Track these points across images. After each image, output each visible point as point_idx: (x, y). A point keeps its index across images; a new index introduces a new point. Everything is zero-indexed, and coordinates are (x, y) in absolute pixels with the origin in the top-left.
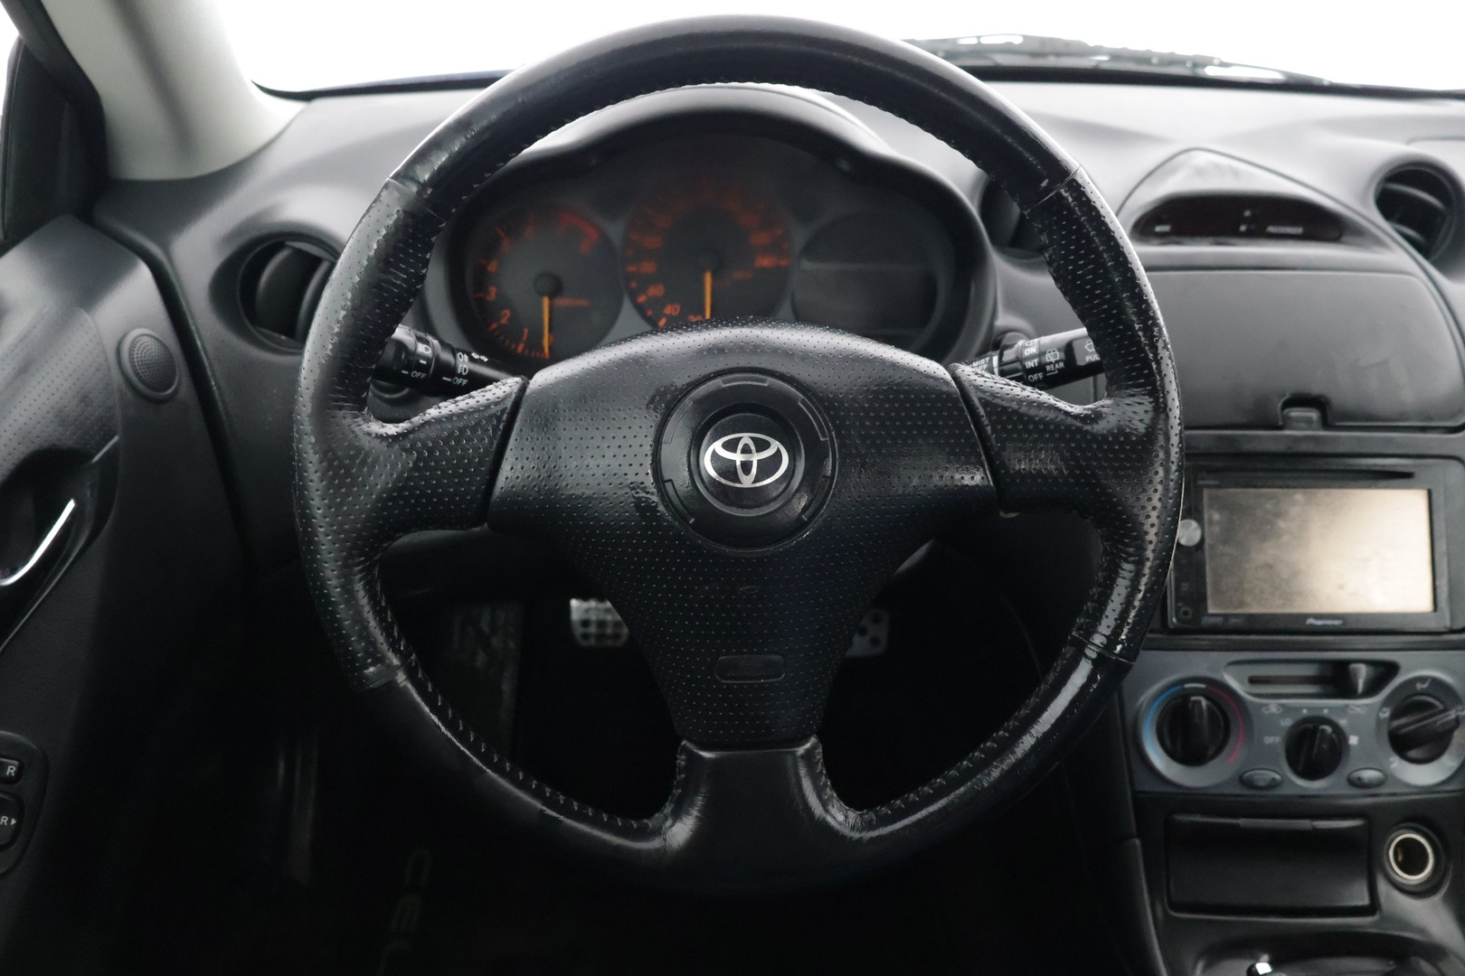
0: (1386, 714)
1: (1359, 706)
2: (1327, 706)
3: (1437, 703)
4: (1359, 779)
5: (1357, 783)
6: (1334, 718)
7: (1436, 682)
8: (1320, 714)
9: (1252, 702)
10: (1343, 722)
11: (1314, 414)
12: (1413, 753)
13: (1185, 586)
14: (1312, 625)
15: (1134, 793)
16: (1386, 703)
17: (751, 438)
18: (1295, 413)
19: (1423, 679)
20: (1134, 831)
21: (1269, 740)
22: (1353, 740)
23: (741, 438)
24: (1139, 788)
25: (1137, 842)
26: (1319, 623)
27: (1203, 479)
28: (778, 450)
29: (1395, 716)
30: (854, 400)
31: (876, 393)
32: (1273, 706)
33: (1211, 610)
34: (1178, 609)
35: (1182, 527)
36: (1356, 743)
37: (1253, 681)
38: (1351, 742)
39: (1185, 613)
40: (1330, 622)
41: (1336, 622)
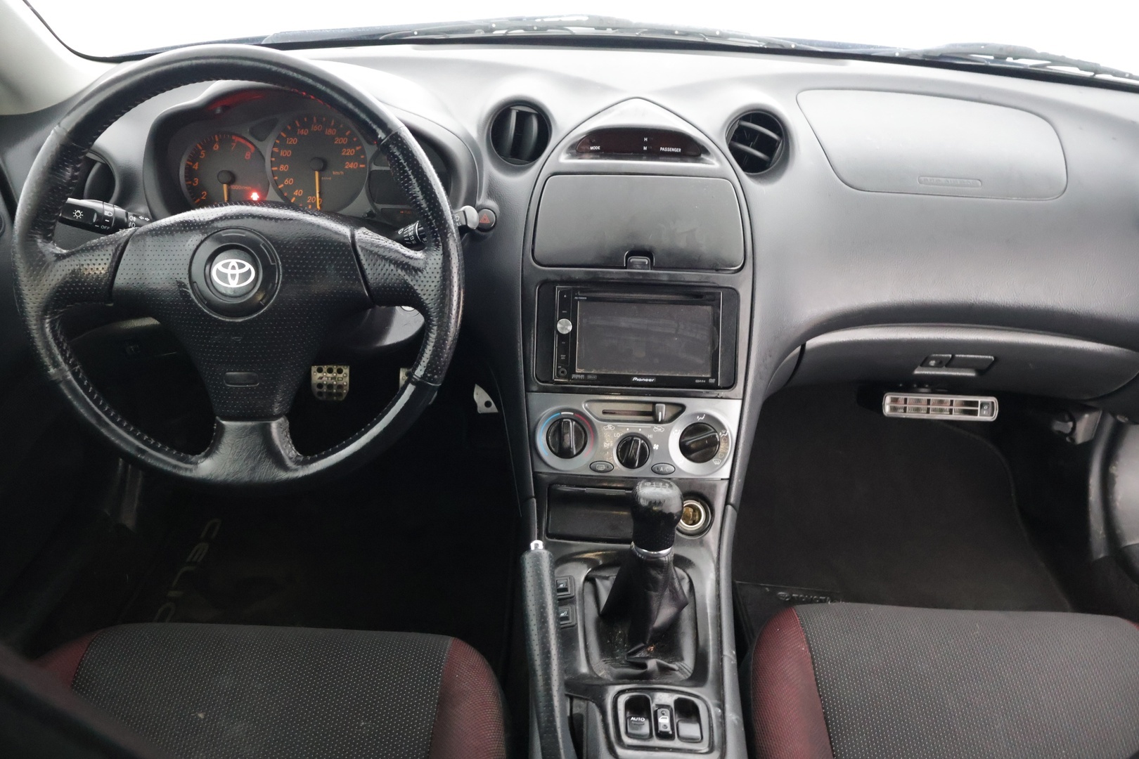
1: (659, 428)
2: (640, 428)
4: (659, 469)
5: (658, 471)
6: (645, 434)
7: (709, 416)
8: (638, 432)
9: (597, 424)
10: (650, 437)
11: (646, 260)
13: (563, 357)
14: (635, 381)
15: (535, 474)
17: (237, 263)
18: (633, 259)
19: (702, 415)
20: (533, 495)
21: (606, 445)
22: (656, 447)
23: (230, 262)
24: (537, 470)
25: (535, 500)
26: (640, 380)
27: (578, 296)
28: (250, 269)
29: (684, 435)
30: (292, 244)
31: (305, 241)
32: (610, 426)
33: (578, 371)
34: (558, 369)
35: (560, 323)
36: (657, 448)
37: (604, 412)
38: (654, 448)
39: (563, 372)
40: (647, 380)
41: (650, 380)
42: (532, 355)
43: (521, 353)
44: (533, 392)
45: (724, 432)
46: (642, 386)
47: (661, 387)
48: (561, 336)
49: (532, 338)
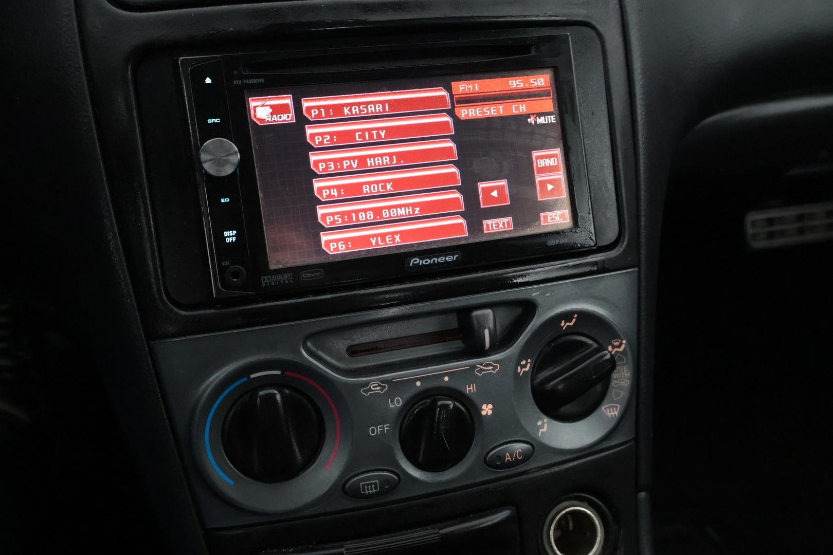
0: (526, 367)
1: (488, 365)
2: (445, 376)
3: (590, 342)
4: (500, 457)
5: (497, 463)
6: (457, 385)
7: (585, 317)
8: (441, 384)
9: (346, 384)
10: (470, 389)
12: (566, 409)
13: (231, 236)
14: (416, 266)
16: (524, 354)
19: (567, 316)
21: (376, 430)
22: (487, 410)
26: (426, 262)
27: (241, 77)
29: (537, 368)
32: (375, 384)
33: (273, 264)
34: (222, 270)
35: (207, 151)
36: (490, 412)
37: (354, 351)
38: (484, 413)
39: (236, 275)
40: (441, 260)
41: (449, 259)
42: (147, 245)
43: (114, 240)
44: (166, 336)
45: (616, 344)
46: (434, 277)
47: (476, 270)
48: (218, 185)
49: (143, 218)
